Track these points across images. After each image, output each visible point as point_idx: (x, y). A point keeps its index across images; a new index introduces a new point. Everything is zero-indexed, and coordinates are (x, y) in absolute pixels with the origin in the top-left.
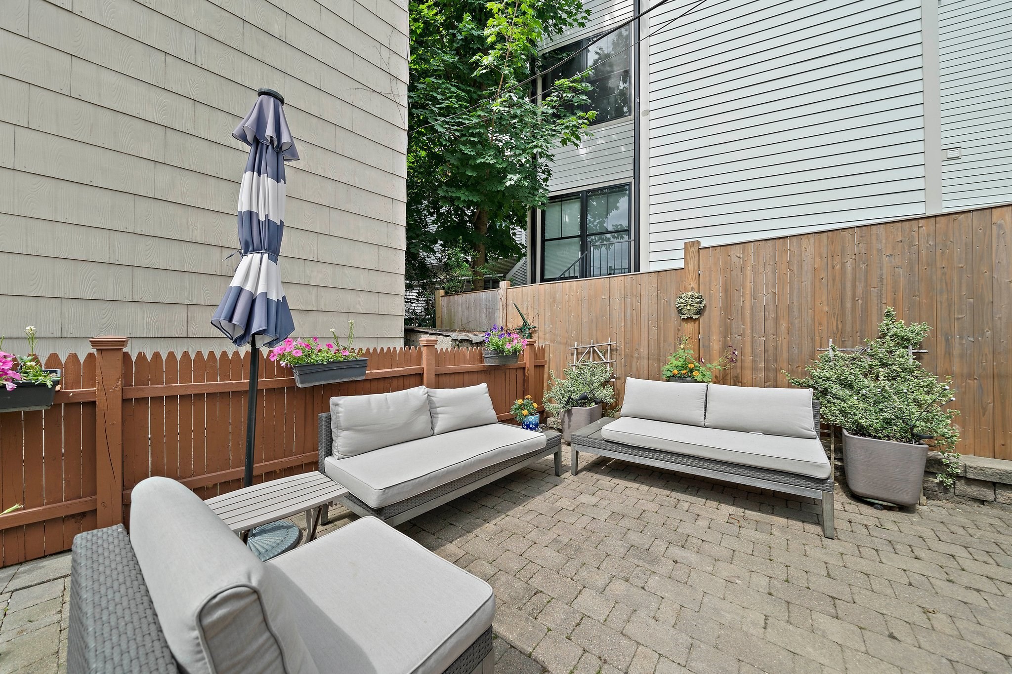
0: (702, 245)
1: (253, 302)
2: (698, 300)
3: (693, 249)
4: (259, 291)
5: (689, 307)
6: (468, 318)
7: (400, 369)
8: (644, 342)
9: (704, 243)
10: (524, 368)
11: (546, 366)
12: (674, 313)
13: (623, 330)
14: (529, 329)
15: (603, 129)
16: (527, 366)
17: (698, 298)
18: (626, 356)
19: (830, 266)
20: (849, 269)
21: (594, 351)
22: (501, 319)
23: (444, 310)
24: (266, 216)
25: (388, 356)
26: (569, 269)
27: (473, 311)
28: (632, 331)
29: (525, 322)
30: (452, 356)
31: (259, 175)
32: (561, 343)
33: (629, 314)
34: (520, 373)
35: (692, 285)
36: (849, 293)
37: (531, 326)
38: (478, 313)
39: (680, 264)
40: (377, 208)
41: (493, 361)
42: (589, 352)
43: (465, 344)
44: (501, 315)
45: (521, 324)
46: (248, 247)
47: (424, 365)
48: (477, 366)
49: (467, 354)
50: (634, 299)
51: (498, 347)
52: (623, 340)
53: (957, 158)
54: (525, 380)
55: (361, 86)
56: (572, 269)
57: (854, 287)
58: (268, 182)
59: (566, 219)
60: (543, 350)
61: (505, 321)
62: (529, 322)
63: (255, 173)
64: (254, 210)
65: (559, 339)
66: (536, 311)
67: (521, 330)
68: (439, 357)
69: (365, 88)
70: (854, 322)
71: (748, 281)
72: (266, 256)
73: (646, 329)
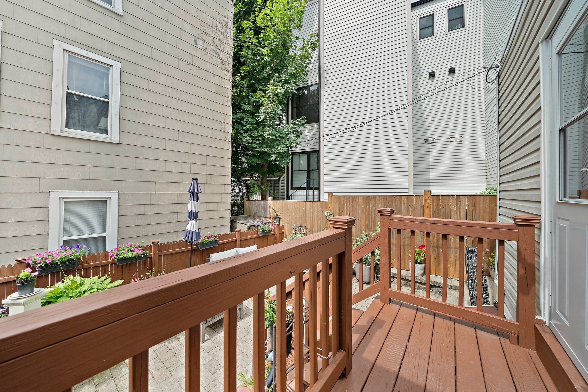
0: (334, 195)
1: (193, 232)
2: (331, 214)
3: (330, 195)
4: (194, 231)
5: (328, 216)
6: (256, 210)
7: (229, 240)
8: (316, 226)
9: (334, 194)
10: (275, 234)
11: (284, 234)
12: (325, 217)
13: (310, 221)
14: (279, 218)
15: (316, 125)
16: (276, 234)
17: (331, 213)
18: (311, 231)
19: (366, 207)
20: (371, 208)
21: (300, 228)
22: (269, 212)
23: (247, 206)
24: (195, 211)
25: (224, 236)
26: (303, 185)
27: (258, 208)
28: (312, 222)
29: (277, 216)
30: (247, 233)
31: (193, 201)
32: (290, 224)
33: (311, 216)
34: (273, 236)
35: (330, 208)
36: (370, 216)
37: (279, 217)
38: (260, 208)
39: (327, 201)
40: (220, 180)
41: (261, 234)
42: (299, 228)
43: (252, 227)
44: (269, 211)
45: (276, 215)
46: (191, 219)
47: (237, 238)
48: (256, 236)
49: (252, 232)
50: (313, 210)
51: (263, 230)
52: (310, 225)
53: (461, 141)
54: (275, 239)
55: (215, 139)
56: (304, 185)
57: (372, 214)
58: (195, 202)
59: (302, 162)
60: (283, 227)
61: (270, 213)
62: (279, 215)
63: (192, 201)
64: (192, 210)
65: (289, 222)
66: (281, 211)
67: (276, 218)
68: (242, 234)
69: (216, 139)
70: (372, 226)
71: (345, 209)
72: (195, 221)
73: (317, 222)
